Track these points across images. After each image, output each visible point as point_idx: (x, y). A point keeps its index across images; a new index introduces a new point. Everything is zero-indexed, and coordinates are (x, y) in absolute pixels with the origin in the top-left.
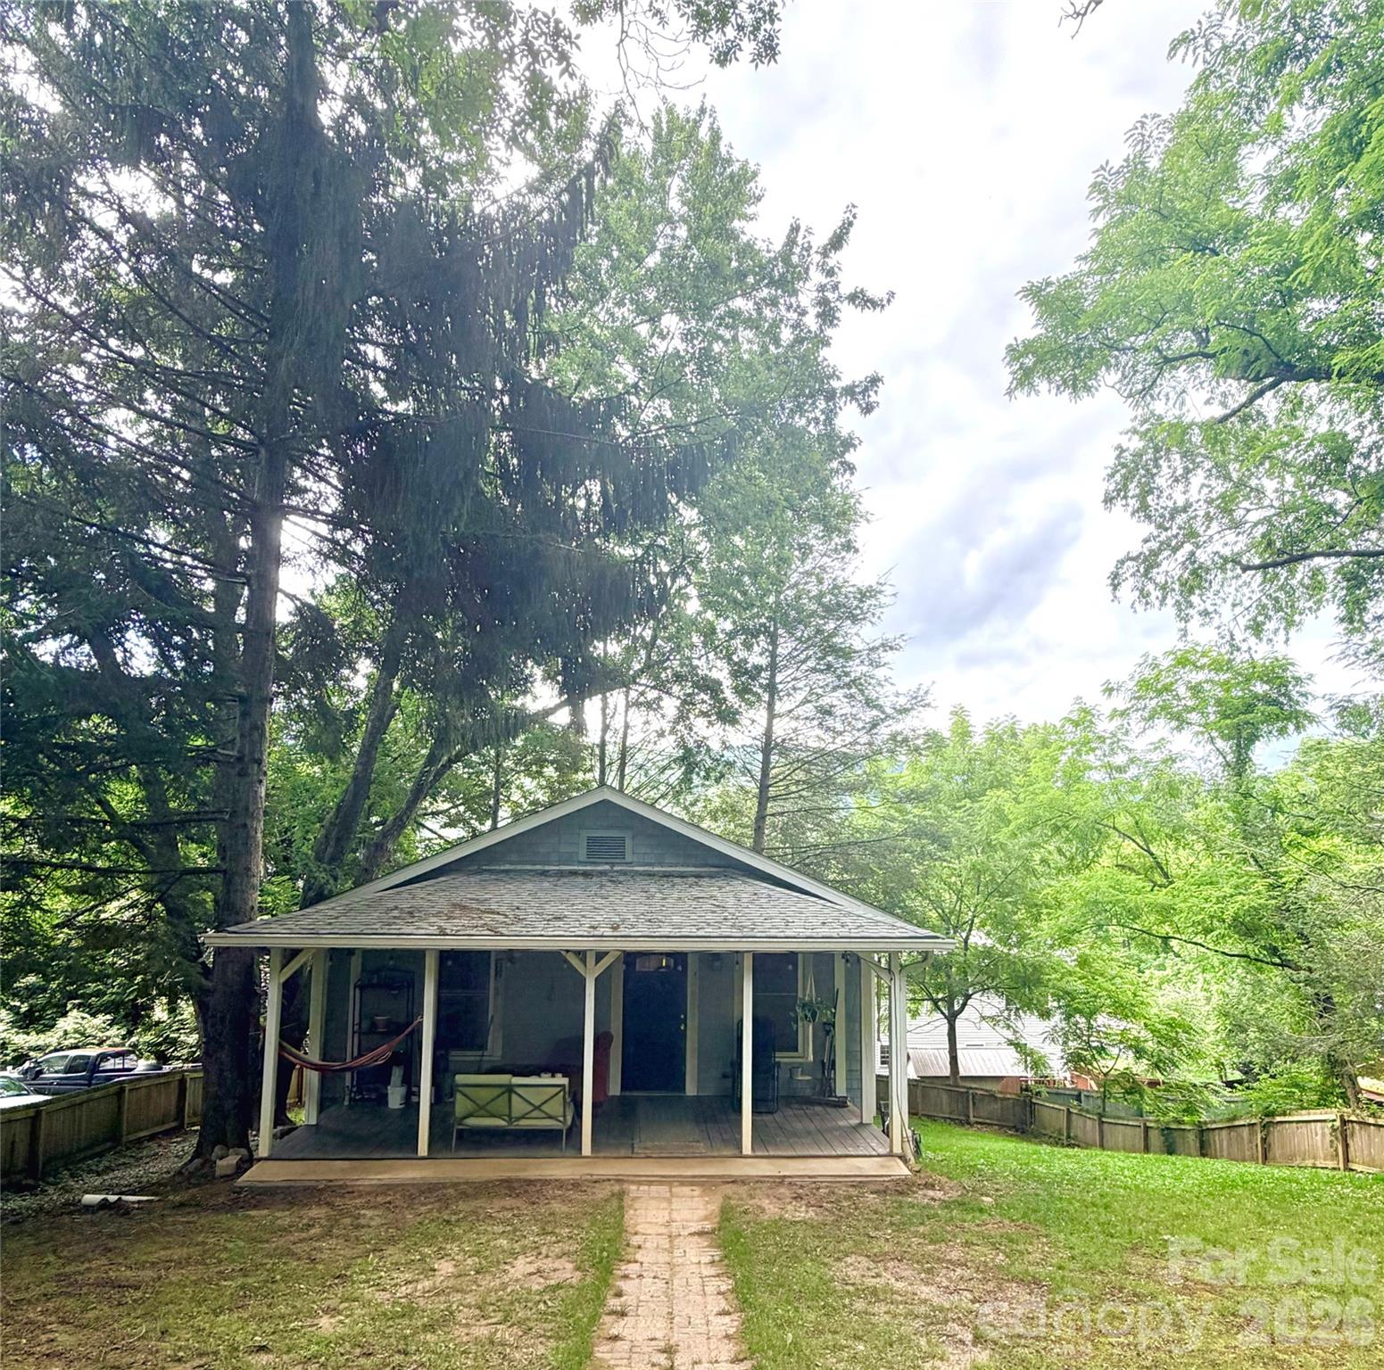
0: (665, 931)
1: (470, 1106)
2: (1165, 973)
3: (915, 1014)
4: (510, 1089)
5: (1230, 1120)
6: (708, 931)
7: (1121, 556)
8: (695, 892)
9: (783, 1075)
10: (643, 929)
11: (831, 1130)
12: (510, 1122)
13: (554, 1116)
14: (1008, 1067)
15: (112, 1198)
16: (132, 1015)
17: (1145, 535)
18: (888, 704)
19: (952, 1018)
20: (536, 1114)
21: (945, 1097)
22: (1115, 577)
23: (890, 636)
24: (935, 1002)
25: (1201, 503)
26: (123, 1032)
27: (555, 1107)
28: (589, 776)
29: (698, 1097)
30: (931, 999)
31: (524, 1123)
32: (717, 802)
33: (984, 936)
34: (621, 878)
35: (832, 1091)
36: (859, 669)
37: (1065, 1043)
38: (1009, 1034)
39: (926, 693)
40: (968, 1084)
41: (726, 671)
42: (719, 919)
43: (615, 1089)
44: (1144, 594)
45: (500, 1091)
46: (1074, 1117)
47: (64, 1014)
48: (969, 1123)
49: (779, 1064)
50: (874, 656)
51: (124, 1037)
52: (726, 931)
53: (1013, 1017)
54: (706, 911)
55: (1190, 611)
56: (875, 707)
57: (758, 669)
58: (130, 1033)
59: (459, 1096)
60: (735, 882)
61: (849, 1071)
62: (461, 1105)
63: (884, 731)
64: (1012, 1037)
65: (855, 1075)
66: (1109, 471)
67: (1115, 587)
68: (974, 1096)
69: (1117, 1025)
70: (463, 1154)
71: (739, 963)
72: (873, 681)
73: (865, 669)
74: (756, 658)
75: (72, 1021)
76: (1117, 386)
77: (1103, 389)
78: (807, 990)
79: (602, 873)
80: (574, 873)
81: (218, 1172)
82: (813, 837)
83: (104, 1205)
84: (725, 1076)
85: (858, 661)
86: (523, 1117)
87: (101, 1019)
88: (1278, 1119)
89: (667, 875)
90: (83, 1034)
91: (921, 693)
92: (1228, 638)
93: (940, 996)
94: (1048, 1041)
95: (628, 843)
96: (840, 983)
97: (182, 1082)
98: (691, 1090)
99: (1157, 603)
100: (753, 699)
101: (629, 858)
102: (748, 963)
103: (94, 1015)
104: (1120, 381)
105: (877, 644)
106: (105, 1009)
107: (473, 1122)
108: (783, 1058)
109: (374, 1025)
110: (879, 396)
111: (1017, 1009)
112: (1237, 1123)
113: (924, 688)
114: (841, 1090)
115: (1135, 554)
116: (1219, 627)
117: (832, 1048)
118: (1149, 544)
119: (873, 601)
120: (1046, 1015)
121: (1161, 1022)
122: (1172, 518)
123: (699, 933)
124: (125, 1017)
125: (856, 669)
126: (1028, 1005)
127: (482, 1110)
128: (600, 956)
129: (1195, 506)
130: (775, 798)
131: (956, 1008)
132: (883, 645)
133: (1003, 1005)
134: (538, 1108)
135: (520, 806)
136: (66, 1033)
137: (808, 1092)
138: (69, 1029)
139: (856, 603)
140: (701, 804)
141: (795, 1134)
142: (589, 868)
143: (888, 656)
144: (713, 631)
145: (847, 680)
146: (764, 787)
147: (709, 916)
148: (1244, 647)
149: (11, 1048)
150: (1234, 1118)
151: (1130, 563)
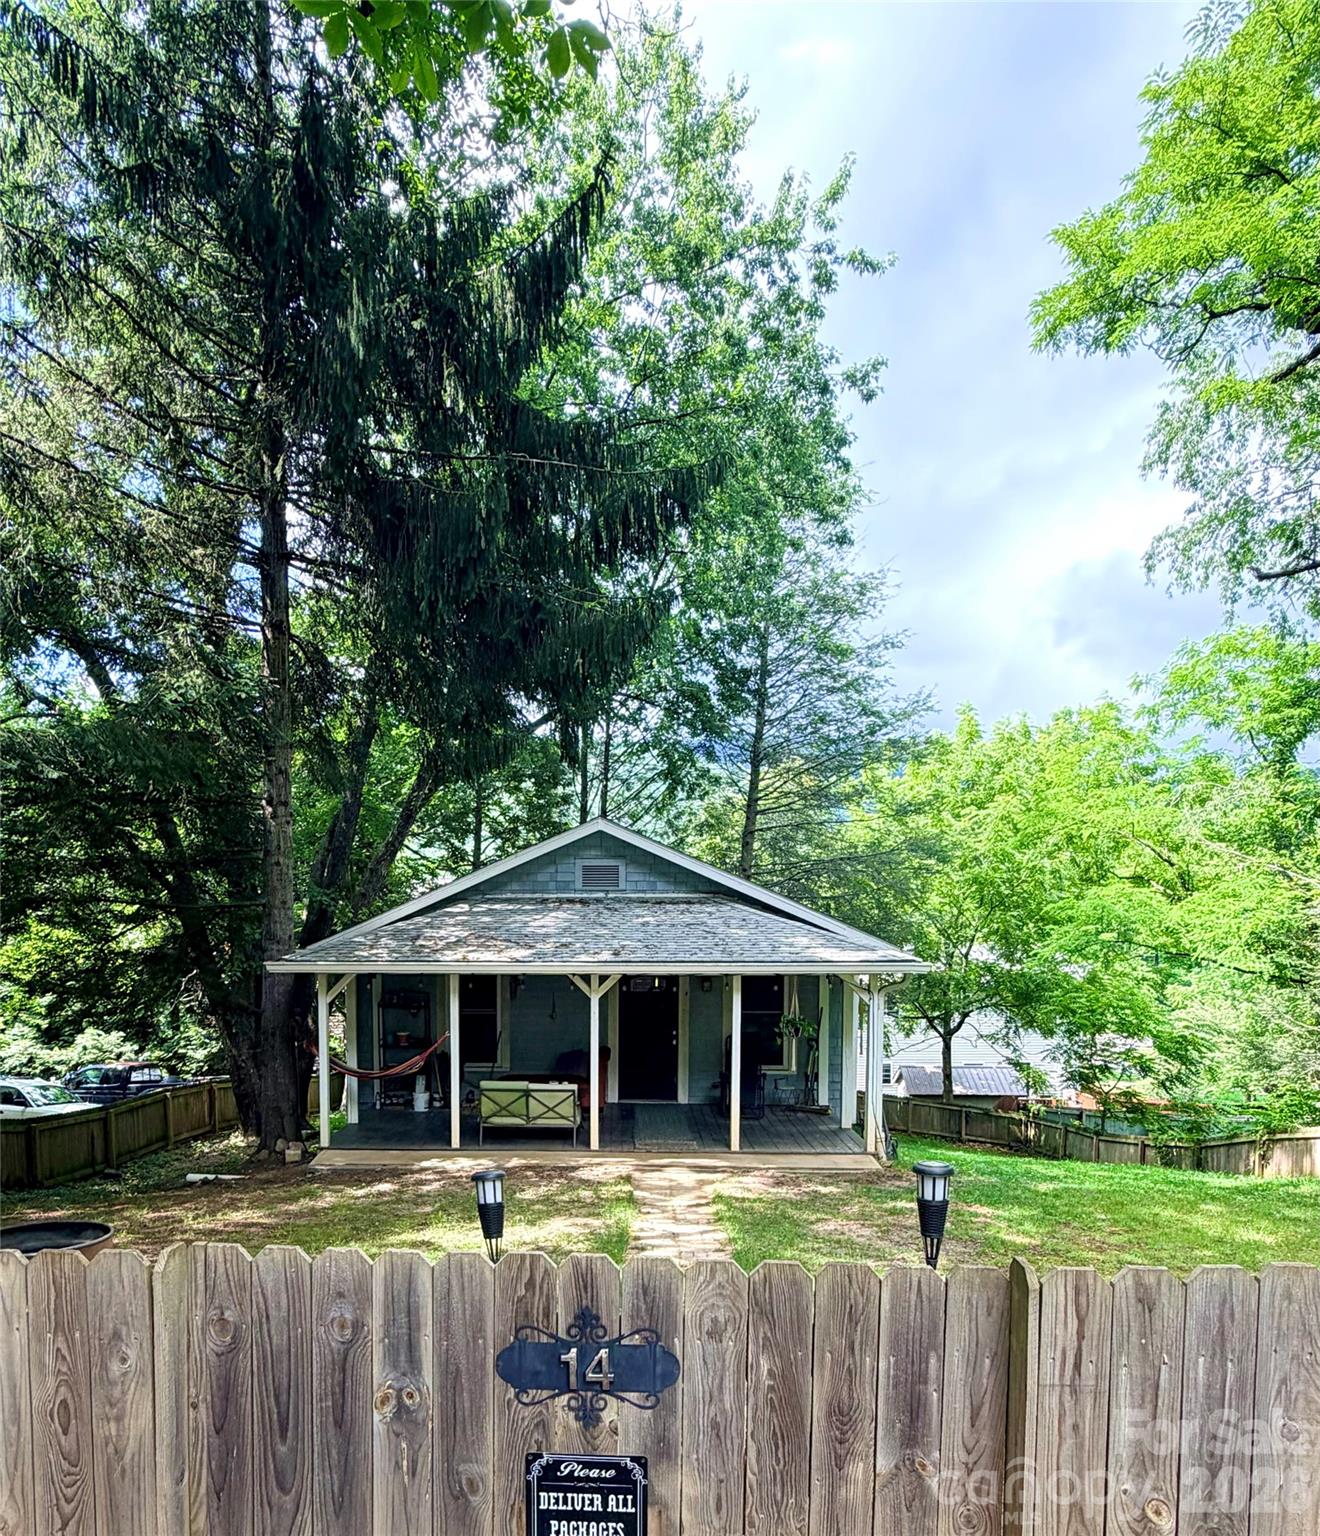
0: (662, 956)
1: (494, 1108)
2: (1190, 989)
3: (909, 1033)
4: (527, 1093)
5: (1228, 1138)
6: (701, 956)
7: (1160, 531)
8: (688, 918)
9: (769, 1087)
10: (642, 955)
11: (812, 1134)
12: (528, 1122)
13: (565, 1115)
14: (1007, 1087)
15: (211, 1177)
16: (141, 1033)
17: (1189, 505)
18: (887, 710)
19: (947, 1037)
20: (551, 1114)
21: (936, 1114)
22: (1150, 558)
23: (891, 632)
24: (931, 1021)
25: (1257, 464)
26: (136, 1047)
27: (567, 1109)
28: (568, 790)
29: (689, 1105)
30: (925, 1017)
31: (540, 1122)
32: (703, 816)
33: (986, 952)
34: (617, 906)
35: (815, 1101)
36: (857, 669)
37: (1067, 1062)
38: (1008, 1052)
39: (929, 696)
40: (962, 1103)
41: (711, 677)
42: (710, 945)
43: (613, 1097)
44: (1183, 577)
45: (518, 1094)
46: (1070, 1136)
47: (81, 1031)
48: (960, 1141)
49: (765, 1075)
50: (874, 654)
51: (137, 1053)
52: (717, 956)
53: (1011, 1035)
54: (698, 938)
55: (1241, 590)
56: (873, 713)
57: (747, 673)
58: (141, 1050)
59: (484, 1099)
60: (724, 908)
61: (832, 1082)
62: (486, 1107)
63: (881, 738)
64: (1012, 1056)
65: (836, 1086)
66: (1150, 430)
67: (1150, 569)
68: (968, 1114)
69: (1121, 1043)
70: (487, 1147)
71: (729, 984)
72: (872, 682)
73: (863, 669)
74: (745, 660)
75: (89, 1037)
76: (1155, 346)
77: (1140, 347)
78: (792, 1007)
79: (598, 901)
80: (571, 901)
81: (288, 1159)
82: (803, 850)
83: (205, 1182)
84: (714, 1086)
85: (855, 662)
86: (539, 1117)
87: (116, 1036)
88: (1278, 1136)
89: (660, 902)
90: (100, 1050)
91: (923, 696)
92: (1279, 620)
93: (936, 1014)
94: (1048, 1059)
95: (622, 870)
96: (824, 1002)
97: (211, 1092)
98: (683, 1098)
99: (1198, 585)
100: (740, 704)
101: (622, 886)
102: (737, 985)
103: (108, 1032)
104: (1159, 340)
105: (877, 640)
106: (118, 1027)
107: (497, 1121)
108: (769, 1070)
109: (397, 1039)
110: (880, 381)
111: (1017, 1027)
112: (1236, 1140)
113: (926, 692)
114: (823, 1100)
115: (1175, 528)
116: (1271, 607)
117: (816, 1061)
118: (1193, 515)
119: (875, 594)
120: (1048, 1033)
121: (1171, 1040)
122: (1223, 485)
123: (693, 958)
124: (136, 1034)
125: (853, 668)
126: (1030, 1023)
127: (503, 1110)
128: (603, 978)
129: (1250, 468)
130: (763, 812)
131: (953, 1025)
132: (884, 642)
133: (1002, 1023)
134: (551, 1109)
135: (500, 824)
136: (85, 1048)
137: (792, 1102)
138: (89, 1045)
139: (855, 596)
140: (685, 818)
141: (779, 1135)
142: (585, 895)
143: (888, 655)
144: (698, 632)
145: (843, 681)
146: (752, 801)
147: (701, 942)
148: (1299, 630)
149: (38, 1062)
150: (1235, 1136)
151: (1168, 541)
